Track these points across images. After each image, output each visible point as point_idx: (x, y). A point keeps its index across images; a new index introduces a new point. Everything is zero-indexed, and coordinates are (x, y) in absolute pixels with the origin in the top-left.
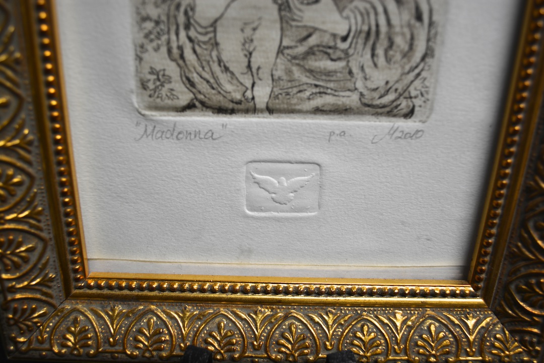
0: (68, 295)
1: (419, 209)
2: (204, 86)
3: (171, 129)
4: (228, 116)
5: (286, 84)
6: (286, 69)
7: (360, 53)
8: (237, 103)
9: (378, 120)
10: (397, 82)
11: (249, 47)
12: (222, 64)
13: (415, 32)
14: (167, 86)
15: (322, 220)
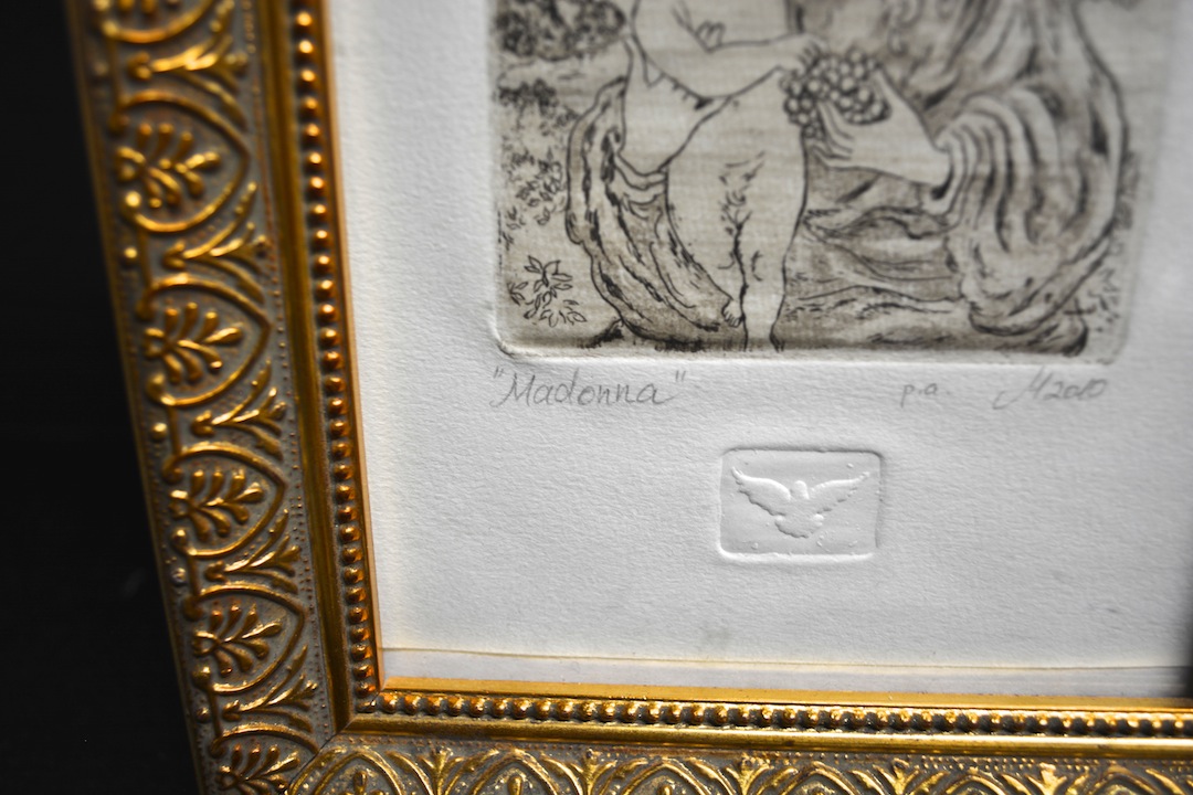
0: (342, 724)
1: (1092, 546)
2: (640, 294)
3: (569, 383)
4: (689, 354)
5: (812, 288)
6: (814, 256)
7: (972, 222)
8: (707, 328)
9: (1007, 360)
10: (1051, 279)
11: (737, 212)
12: (679, 249)
13: (1092, 175)
14: (562, 295)
15: (882, 570)
